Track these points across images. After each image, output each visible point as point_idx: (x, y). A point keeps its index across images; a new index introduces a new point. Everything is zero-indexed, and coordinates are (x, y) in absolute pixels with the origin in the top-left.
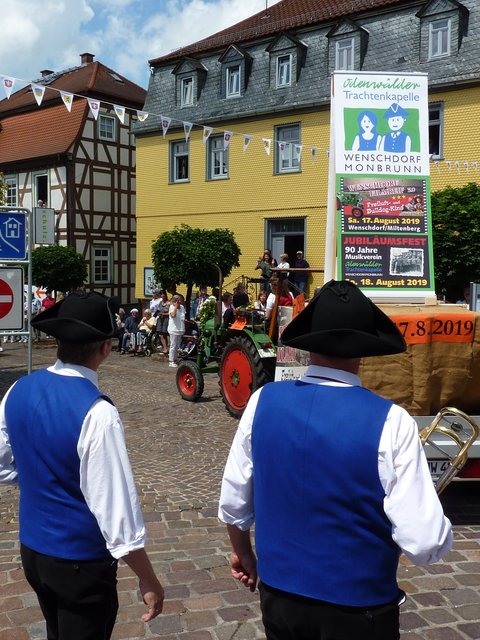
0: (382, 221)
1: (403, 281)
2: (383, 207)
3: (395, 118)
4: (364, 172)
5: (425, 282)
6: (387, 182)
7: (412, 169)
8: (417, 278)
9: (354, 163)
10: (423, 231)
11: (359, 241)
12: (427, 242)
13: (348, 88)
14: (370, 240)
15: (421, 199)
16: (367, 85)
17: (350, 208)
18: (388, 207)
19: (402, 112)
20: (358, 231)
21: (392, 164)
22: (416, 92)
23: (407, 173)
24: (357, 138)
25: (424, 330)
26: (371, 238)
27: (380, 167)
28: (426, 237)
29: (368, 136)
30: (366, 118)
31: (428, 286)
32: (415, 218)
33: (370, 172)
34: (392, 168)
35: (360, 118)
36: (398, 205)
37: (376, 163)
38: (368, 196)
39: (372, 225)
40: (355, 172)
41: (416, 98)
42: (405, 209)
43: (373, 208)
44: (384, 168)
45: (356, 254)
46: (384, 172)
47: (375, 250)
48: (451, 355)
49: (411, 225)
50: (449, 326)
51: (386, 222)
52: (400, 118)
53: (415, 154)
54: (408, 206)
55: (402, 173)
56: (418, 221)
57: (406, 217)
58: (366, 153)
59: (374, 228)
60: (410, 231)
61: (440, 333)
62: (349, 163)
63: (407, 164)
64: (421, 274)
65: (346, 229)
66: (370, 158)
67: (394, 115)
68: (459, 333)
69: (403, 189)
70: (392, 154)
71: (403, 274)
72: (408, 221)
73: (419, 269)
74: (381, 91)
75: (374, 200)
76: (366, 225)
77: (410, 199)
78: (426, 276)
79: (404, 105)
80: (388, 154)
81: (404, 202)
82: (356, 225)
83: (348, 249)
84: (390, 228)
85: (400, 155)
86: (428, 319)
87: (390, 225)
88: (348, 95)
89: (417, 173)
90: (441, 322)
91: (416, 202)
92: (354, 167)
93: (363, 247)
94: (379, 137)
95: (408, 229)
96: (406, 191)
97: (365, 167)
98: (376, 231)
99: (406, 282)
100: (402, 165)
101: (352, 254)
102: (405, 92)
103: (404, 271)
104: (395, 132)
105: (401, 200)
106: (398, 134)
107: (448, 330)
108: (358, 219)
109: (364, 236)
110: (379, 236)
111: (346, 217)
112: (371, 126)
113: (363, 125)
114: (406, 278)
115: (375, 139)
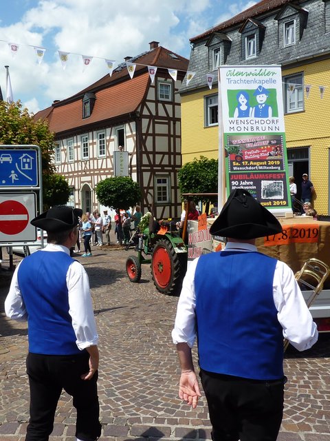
0: (255, 164)
1: (270, 203)
2: (255, 154)
3: (261, 95)
4: (242, 131)
5: (285, 203)
6: (258, 138)
7: (274, 128)
8: (280, 200)
9: (235, 126)
10: (282, 169)
11: (241, 177)
12: (285, 176)
13: (229, 77)
14: (248, 176)
15: (280, 148)
16: (241, 74)
17: (234, 155)
18: (259, 154)
19: (265, 91)
20: (240, 170)
21: (260, 126)
22: (274, 77)
23: (270, 131)
24: (237, 109)
25: (286, 236)
26: (249, 175)
27: (252, 128)
28: (285, 173)
29: (244, 108)
30: (242, 96)
31: (287, 205)
32: (277, 160)
33: (246, 131)
34: (260, 129)
35: (238, 96)
36: (265, 153)
37: (250, 125)
38: (245, 147)
39: (249, 166)
40: (236, 131)
41: (274, 82)
42: (270, 155)
43: (249, 155)
44: (255, 128)
45: (239, 186)
46: (255, 131)
47: (252, 183)
48: (305, 251)
49: (274, 165)
50: (302, 232)
51: (258, 164)
52: (264, 95)
53: (275, 118)
54: (272, 153)
55: (267, 131)
56: (278, 162)
57: (271, 160)
58: (243, 119)
59: (250, 168)
60: (274, 170)
61: (297, 237)
62: (232, 126)
63: (270, 125)
64: (282, 197)
65: (232, 170)
66: (246, 123)
67: (260, 93)
68: (309, 237)
69: (268, 142)
70: (260, 119)
71: (270, 198)
72: (272, 163)
73: (280, 194)
74: (251, 78)
75: (249, 150)
76: (245, 166)
77: (273, 148)
78: (285, 199)
79: (266, 86)
80: (257, 119)
81: (269, 150)
82: (238, 166)
83: (233, 183)
84: (261, 168)
85: (265, 119)
86: (288, 229)
87: (261, 165)
88: (229, 81)
89: (277, 131)
90: (297, 230)
91: (277, 150)
92: (235, 128)
93: (243, 181)
94: (251, 108)
95: (273, 168)
96: (270, 143)
97: (243, 128)
98: (251, 170)
99: (272, 203)
100: (267, 126)
101: (237, 186)
102: (267, 78)
103: (271, 196)
104: (261, 104)
105: (267, 149)
106: (263, 105)
107: (302, 235)
108: (239, 162)
109: (244, 173)
110: (254, 173)
111: (231, 162)
112: (246, 101)
113: (240, 100)
114: (272, 200)
115: (248, 110)
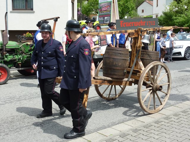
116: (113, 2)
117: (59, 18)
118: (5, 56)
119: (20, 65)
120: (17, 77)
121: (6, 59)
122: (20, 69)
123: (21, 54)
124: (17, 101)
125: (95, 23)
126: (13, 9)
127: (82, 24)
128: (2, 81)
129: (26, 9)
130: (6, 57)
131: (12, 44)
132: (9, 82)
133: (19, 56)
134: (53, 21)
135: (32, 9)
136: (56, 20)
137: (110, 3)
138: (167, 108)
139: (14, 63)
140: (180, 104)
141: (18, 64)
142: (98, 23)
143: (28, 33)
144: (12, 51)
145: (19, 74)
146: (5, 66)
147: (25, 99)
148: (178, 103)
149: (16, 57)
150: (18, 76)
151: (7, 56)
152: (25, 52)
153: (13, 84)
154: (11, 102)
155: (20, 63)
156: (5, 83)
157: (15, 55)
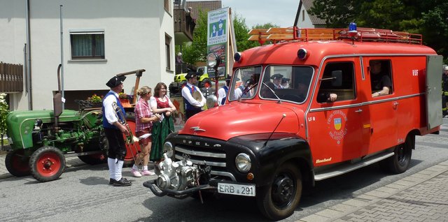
16: (214, 15)
116: (230, 44)
117: (144, 71)
118: (57, 134)
119: (82, 148)
120: (77, 167)
121: (59, 138)
122: (82, 154)
123: (83, 130)
124: (75, 208)
125: (202, 78)
126: (73, 58)
127: (181, 79)
128: (52, 174)
129: (93, 57)
130: (60, 135)
131: (69, 114)
132: (63, 175)
133: (81, 134)
134: (134, 76)
135: (103, 57)
136: (139, 74)
137: (224, 45)
138: (318, 213)
139: (71, 145)
140: (339, 205)
141: (79, 146)
142: (207, 77)
143: (95, 96)
144: (70, 126)
145: (80, 162)
146: (56, 150)
147: (88, 205)
148: (335, 204)
149: (76, 135)
150: (79, 165)
151: (61, 133)
152: (90, 127)
153: (71, 178)
154: (65, 211)
155: (82, 145)
156: (57, 178)
157: (74, 131)
